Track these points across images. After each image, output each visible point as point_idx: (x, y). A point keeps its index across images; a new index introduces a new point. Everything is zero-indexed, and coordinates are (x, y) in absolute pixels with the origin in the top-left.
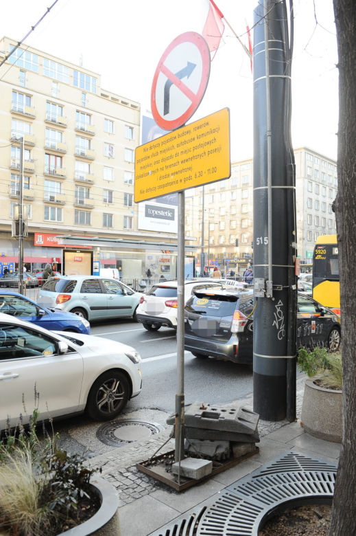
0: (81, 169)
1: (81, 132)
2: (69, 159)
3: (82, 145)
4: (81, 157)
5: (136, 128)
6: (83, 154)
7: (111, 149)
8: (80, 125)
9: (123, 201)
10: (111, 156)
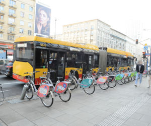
0: (11, 21)
1: (12, 7)
2: (6, 16)
3: (12, 12)
4: (11, 16)
5: (34, 7)
6: (12, 15)
7: (23, 14)
8: (11, 5)
9: (27, 33)
10: (23, 17)
